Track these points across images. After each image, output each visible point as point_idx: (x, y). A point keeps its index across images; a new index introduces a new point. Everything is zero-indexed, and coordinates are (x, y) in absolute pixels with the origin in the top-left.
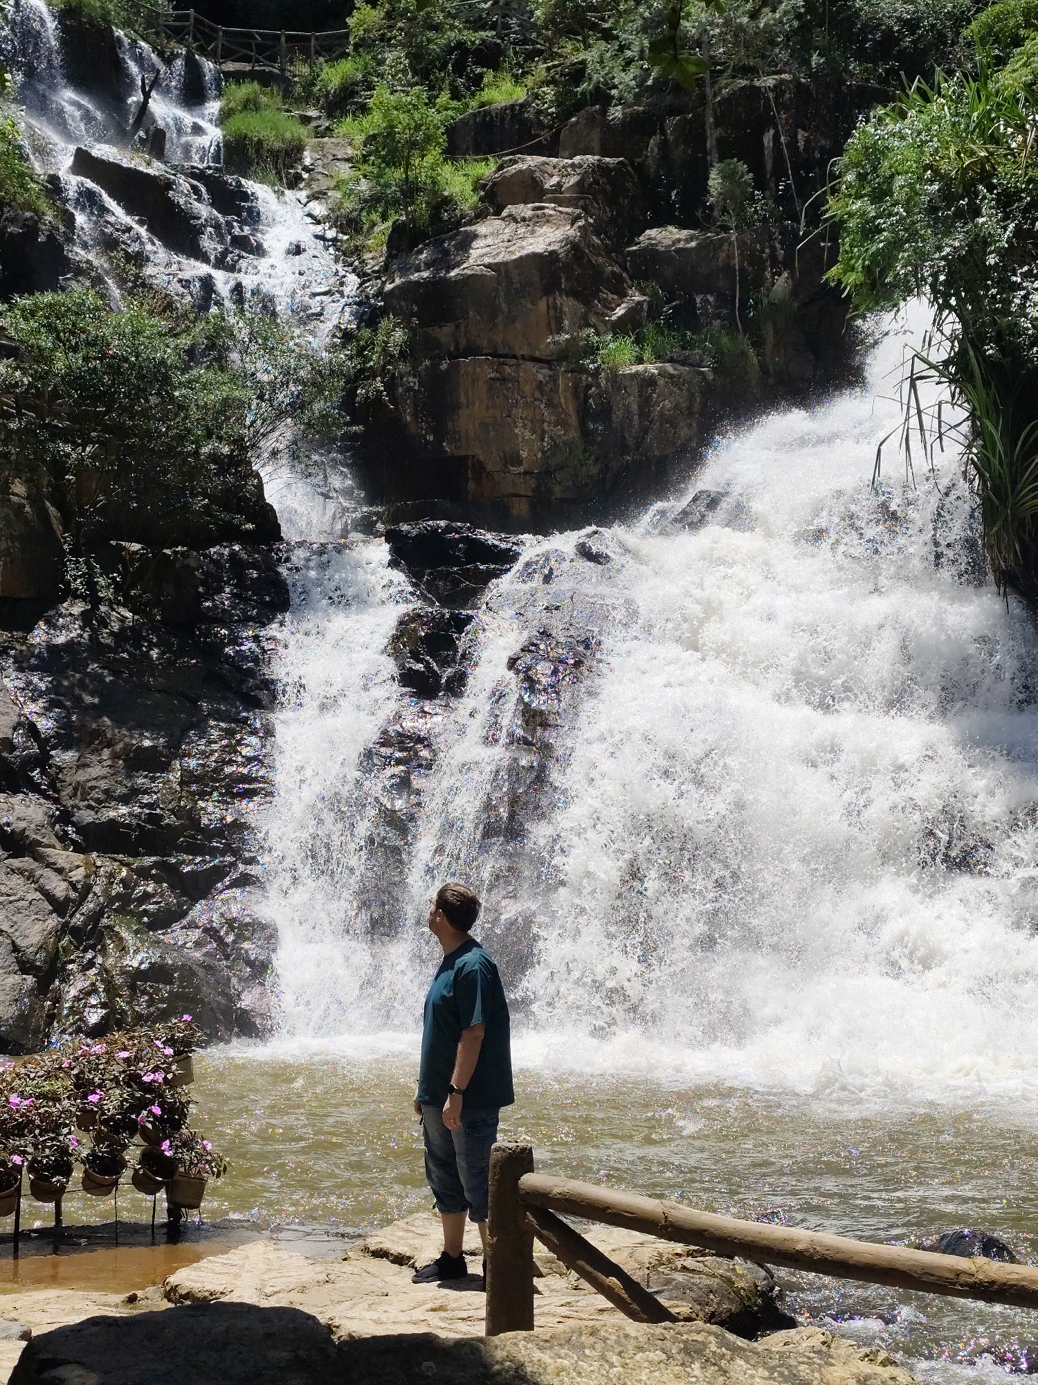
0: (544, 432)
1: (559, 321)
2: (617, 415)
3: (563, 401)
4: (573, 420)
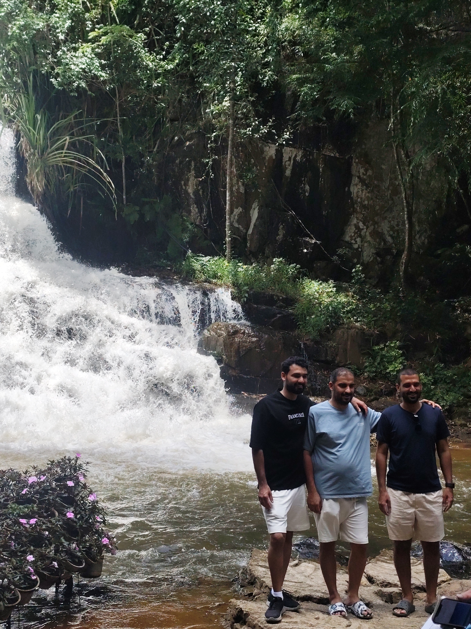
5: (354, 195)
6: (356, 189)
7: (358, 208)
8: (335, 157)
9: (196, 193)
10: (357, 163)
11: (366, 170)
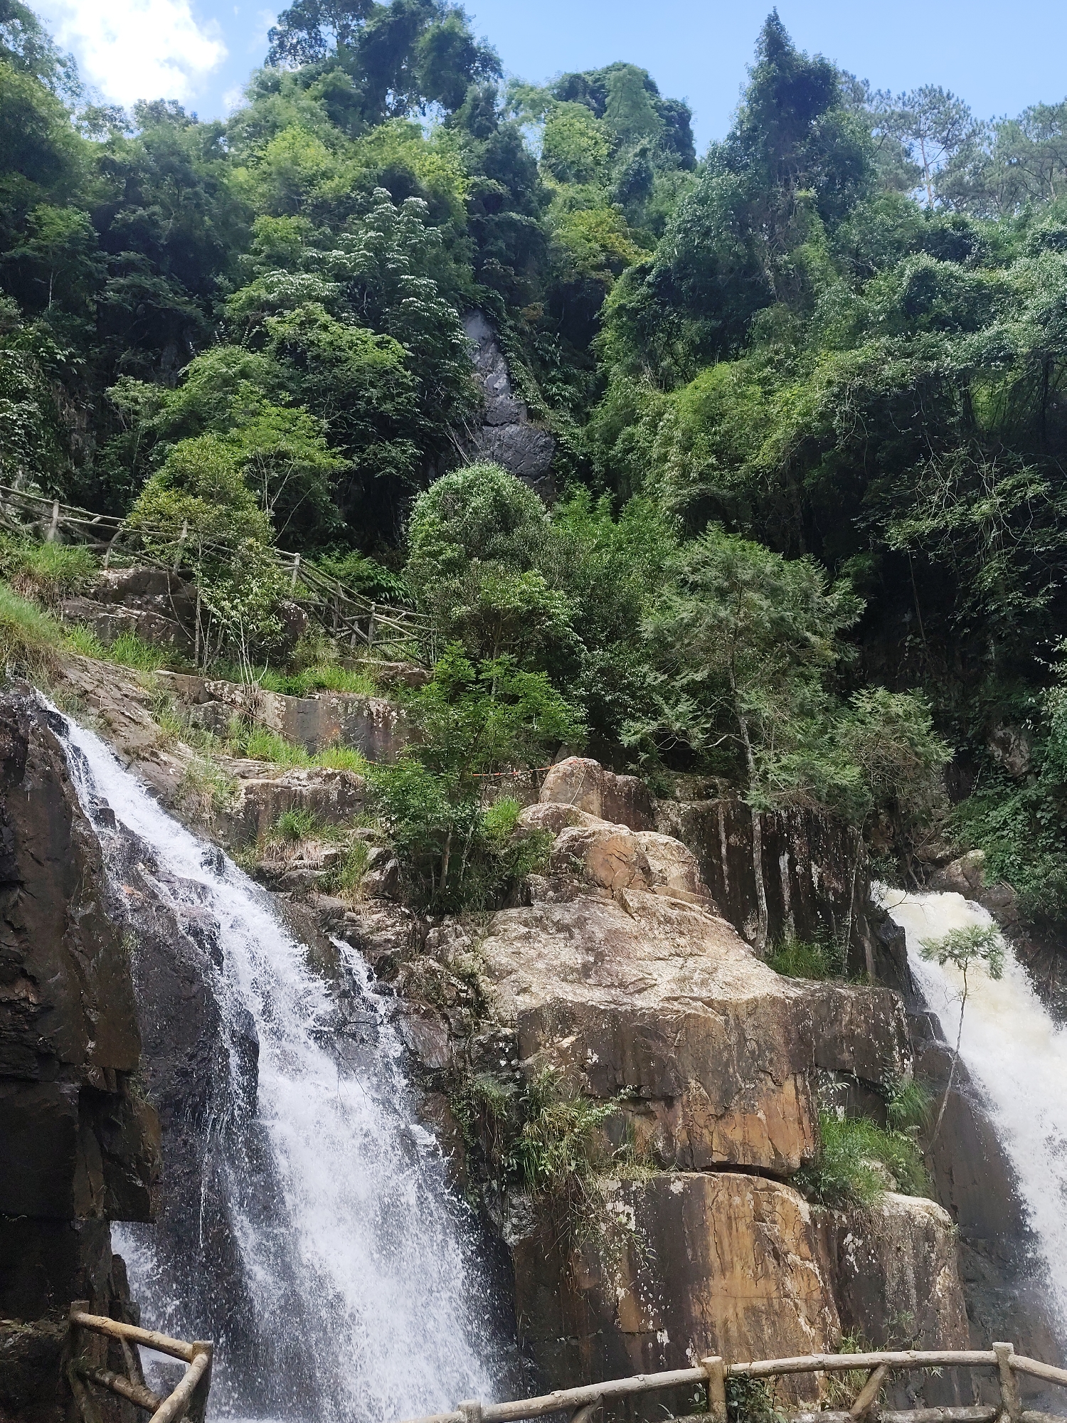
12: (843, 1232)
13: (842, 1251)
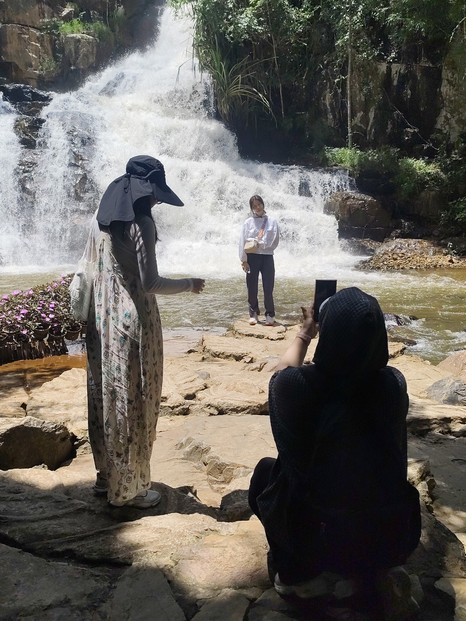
0: (40, 56)
1: (44, 15)
2: (67, 52)
3: (46, 45)
4: (50, 52)
5: (444, 94)
6: (445, 89)
7: (447, 103)
8: (429, 67)
9: (331, 105)
10: (446, 70)
11: (453, 74)
12: (56, 40)
13: (55, 44)
